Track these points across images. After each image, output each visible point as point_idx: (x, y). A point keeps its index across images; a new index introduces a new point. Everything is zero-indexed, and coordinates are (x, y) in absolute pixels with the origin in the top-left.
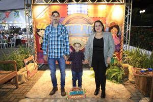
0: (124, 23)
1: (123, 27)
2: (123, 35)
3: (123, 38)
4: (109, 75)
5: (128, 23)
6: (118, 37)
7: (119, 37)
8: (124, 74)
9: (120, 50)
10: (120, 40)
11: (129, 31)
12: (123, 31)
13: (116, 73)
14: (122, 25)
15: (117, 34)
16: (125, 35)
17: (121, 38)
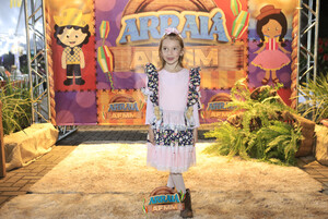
0: (299, 8)
1: (298, 17)
2: (296, 42)
3: (297, 51)
4: (259, 145)
5: (310, 7)
6: (283, 45)
7: (287, 45)
8: (302, 138)
9: (291, 82)
10: (289, 56)
11: (313, 28)
12: (297, 29)
13: (278, 139)
14: (293, 12)
15: (281, 37)
16: (304, 41)
17: (291, 50)
